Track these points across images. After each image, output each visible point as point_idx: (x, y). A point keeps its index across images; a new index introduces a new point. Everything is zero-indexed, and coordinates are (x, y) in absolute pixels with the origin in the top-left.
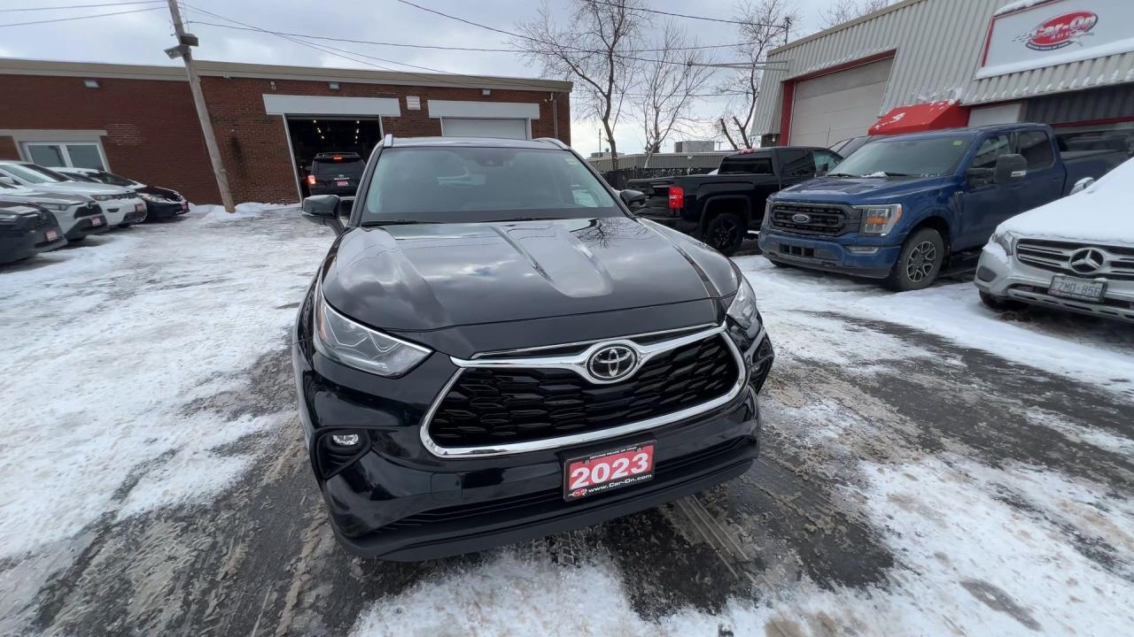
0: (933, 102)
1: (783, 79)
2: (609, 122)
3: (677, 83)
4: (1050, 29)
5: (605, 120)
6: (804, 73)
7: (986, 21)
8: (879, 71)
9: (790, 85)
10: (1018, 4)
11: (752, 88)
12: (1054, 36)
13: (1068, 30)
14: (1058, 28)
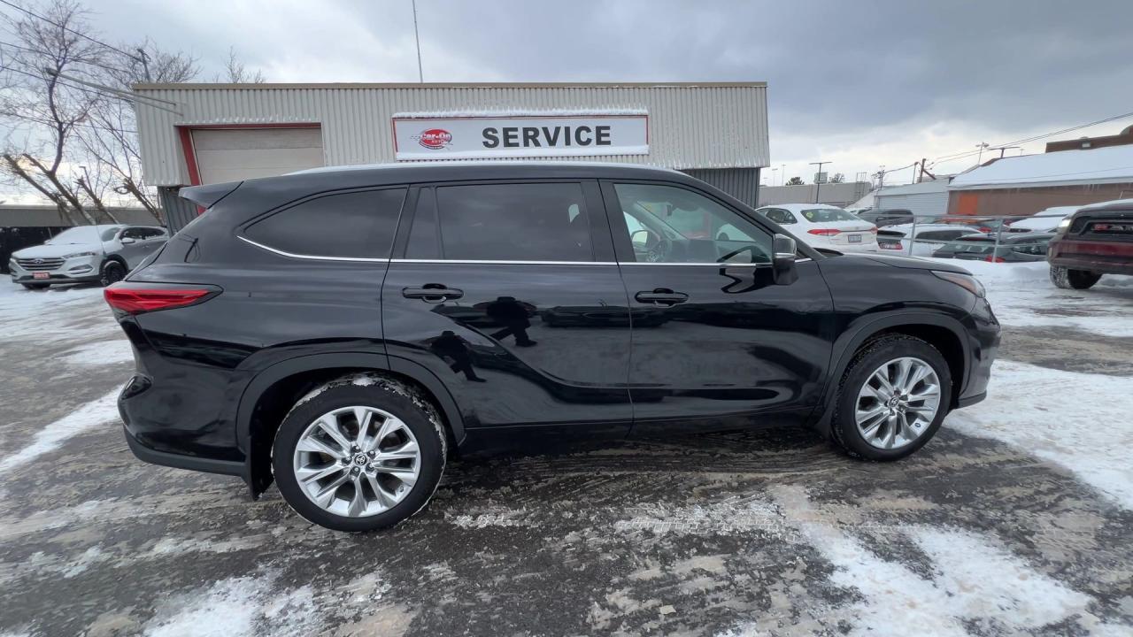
1: (177, 123)
4: (429, 136)
6: (211, 122)
7: (388, 119)
8: (300, 137)
9: (185, 132)
10: (406, 114)
11: (57, 119)
12: (433, 139)
13: (439, 139)
14: (434, 136)
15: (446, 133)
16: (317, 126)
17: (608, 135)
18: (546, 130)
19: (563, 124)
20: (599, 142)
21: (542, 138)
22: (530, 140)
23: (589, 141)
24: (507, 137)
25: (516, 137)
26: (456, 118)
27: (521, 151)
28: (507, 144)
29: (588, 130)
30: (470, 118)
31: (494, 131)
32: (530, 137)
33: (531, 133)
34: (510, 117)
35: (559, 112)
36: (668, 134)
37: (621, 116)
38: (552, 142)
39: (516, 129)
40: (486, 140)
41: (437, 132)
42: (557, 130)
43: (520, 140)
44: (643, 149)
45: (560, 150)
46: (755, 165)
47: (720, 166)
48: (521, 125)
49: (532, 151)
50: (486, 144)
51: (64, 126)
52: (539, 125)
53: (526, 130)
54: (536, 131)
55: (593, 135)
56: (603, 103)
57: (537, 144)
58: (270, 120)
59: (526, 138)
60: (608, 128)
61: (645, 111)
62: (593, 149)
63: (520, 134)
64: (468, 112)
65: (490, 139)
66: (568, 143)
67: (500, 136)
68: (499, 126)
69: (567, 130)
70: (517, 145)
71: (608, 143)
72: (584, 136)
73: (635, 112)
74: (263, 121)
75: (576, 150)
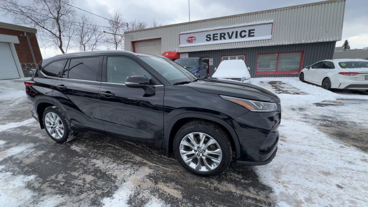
0: (173, 51)
1: (132, 41)
2: (63, 48)
3: (89, 37)
4: (189, 39)
5: (61, 47)
6: (138, 40)
7: (178, 35)
8: (157, 42)
9: (133, 43)
10: (183, 33)
11: (116, 42)
12: (190, 40)
13: (192, 40)
14: (191, 39)
15: (194, 37)
16: (160, 39)
17: (253, 33)
18: (228, 33)
19: (235, 30)
20: (249, 36)
21: (227, 36)
22: (222, 37)
23: (245, 36)
24: (214, 37)
25: (217, 37)
26: (198, 32)
27: (219, 42)
28: (214, 39)
29: (245, 31)
30: (202, 32)
31: (210, 35)
32: (223, 36)
33: (223, 35)
34: (216, 30)
35: (234, 26)
36: (282, 30)
37: (260, 24)
38: (230, 37)
39: (217, 34)
40: (207, 39)
41: (192, 37)
42: (233, 32)
43: (219, 38)
44: (269, 37)
45: (234, 40)
46: (334, 40)
47: (309, 42)
48: (219, 32)
49: (223, 41)
50: (207, 40)
51: (117, 43)
52: (226, 32)
53: (221, 34)
54: (225, 34)
55: (247, 34)
56: (253, 20)
57: (225, 39)
58: (150, 38)
59: (221, 36)
60: (254, 30)
61: (272, 21)
62: (247, 39)
63: (219, 36)
64: (202, 30)
65: (208, 38)
66: (236, 37)
67: (212, 37)
68: (212, 33)
69: (237, 32)
70: (217, 39)
71: (253, 36)
72: (243, 34)
73: (267, 22)
74: (148, 38)
75: (240, 39)
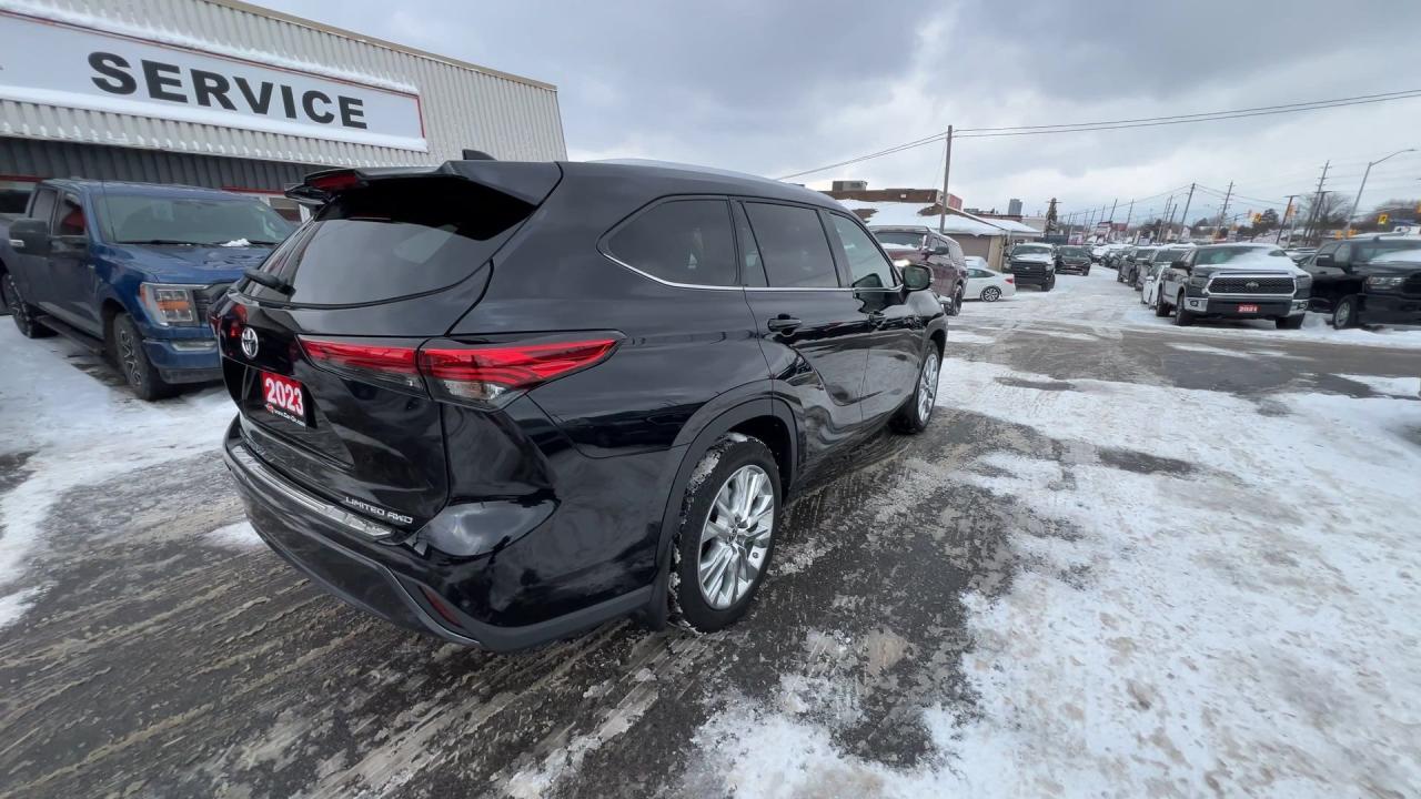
17: (360, 113)
18: (243, 84)
19: (275, 79)
20: (347, 122)
21: (235, 95)
22: (210, 95)
23: (328, 117)
25: (175, 83)
27: (193, 112)
28: (158, 93)
29: (326, 100)
31: (124, 63)
32: (210, 89)
33: (211, 83)
34: (157, 43)
36: (449, 128)
37: (377, 88)
38: (261, 107)
39: (175, 69)
40: (100, 75)
42: (267, 88)
43: (188, 91)
44: (419, 143)
45: (274, 121)
48: (187, 64)
49: (214, 114)
52: (226, 71)
53: (199, 76)
54: (222, 82)
55: (335, 109)
56: (343, 62)
57: (227, 105)
59: (201, 89)
60: (359, 102)
61: (413, 89)
62: (336, 131)
63: (187, 80)
65: (110, 75)
66: (290, 112)
67: (137, 74)
69: (287, 92)
70: (181, 98)
71: (362, 126)
72: (319, 107)
73: (399, 86)
75: (303, 127)
